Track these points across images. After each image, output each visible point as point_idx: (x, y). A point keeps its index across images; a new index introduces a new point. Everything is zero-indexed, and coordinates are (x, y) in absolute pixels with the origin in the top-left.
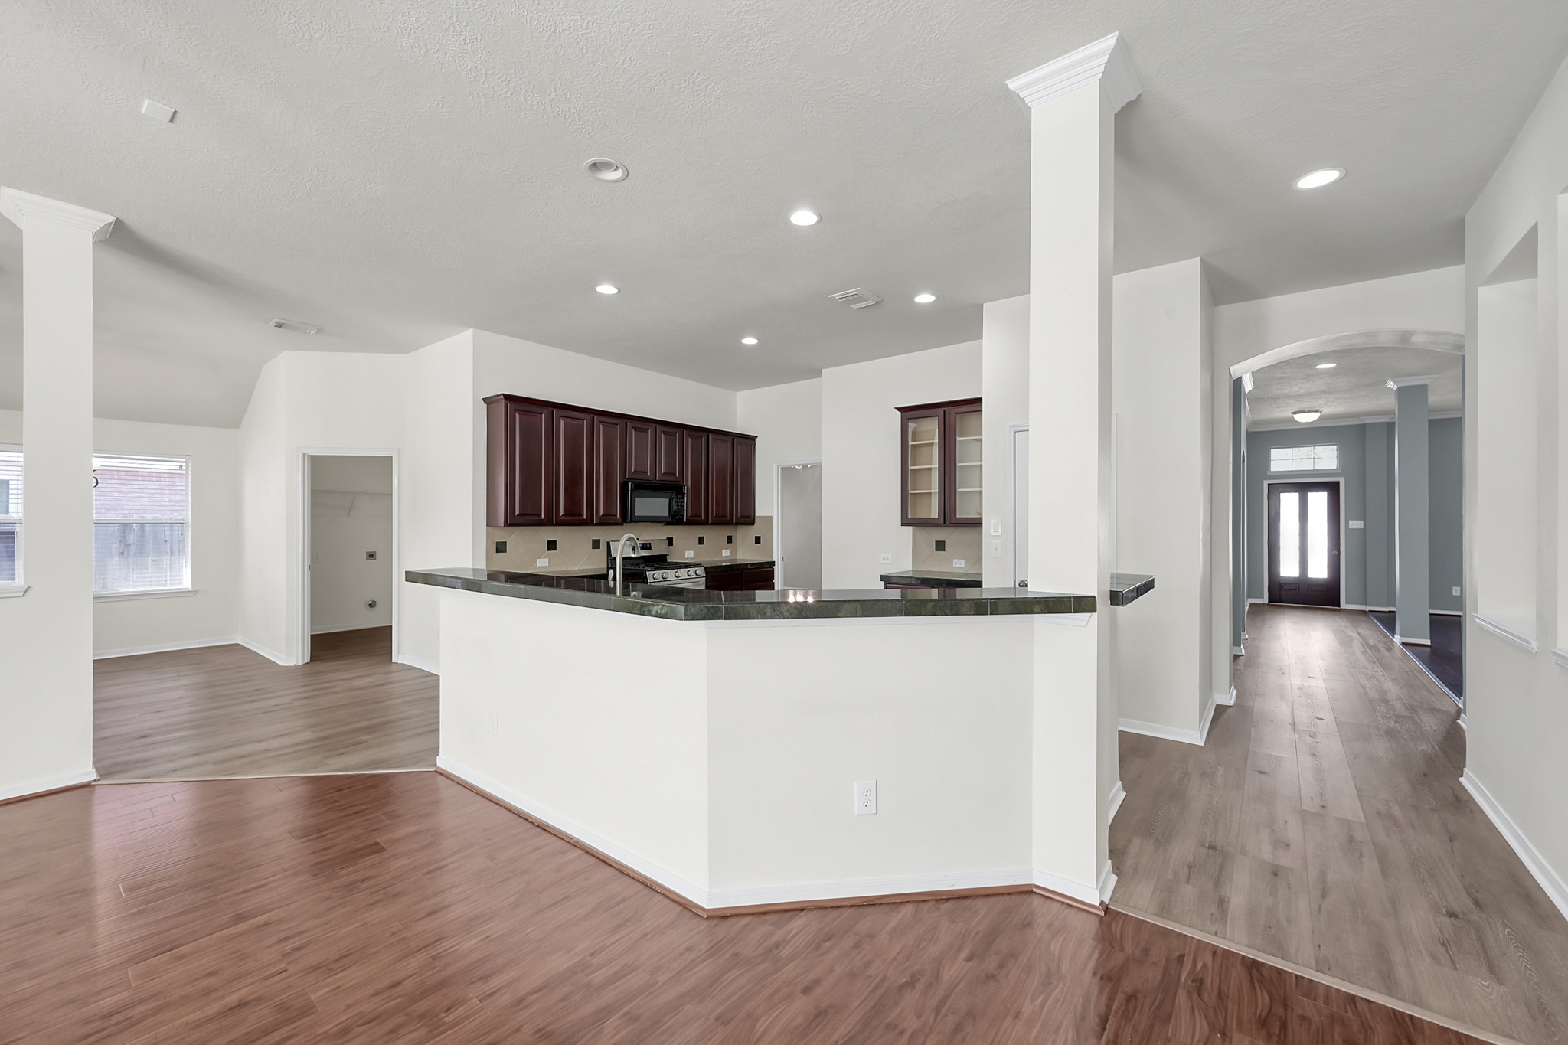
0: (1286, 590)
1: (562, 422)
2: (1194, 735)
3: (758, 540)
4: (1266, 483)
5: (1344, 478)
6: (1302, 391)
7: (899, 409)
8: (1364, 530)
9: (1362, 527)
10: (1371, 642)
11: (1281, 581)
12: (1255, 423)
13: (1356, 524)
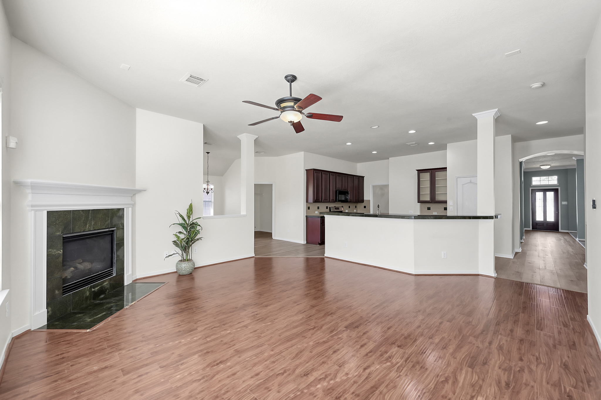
0: (538, 225)
1: (316, 174)
2: (511, 256)
3: (365, 207)
4: (531, 189)
5: (560, 187)
6: (543, 160)
7: (417, 170)
8: (568, 205)
9: (567, 204)
10: (568, 240)
11: (537, 222)
12: (526, 169)
13: (564, 203)
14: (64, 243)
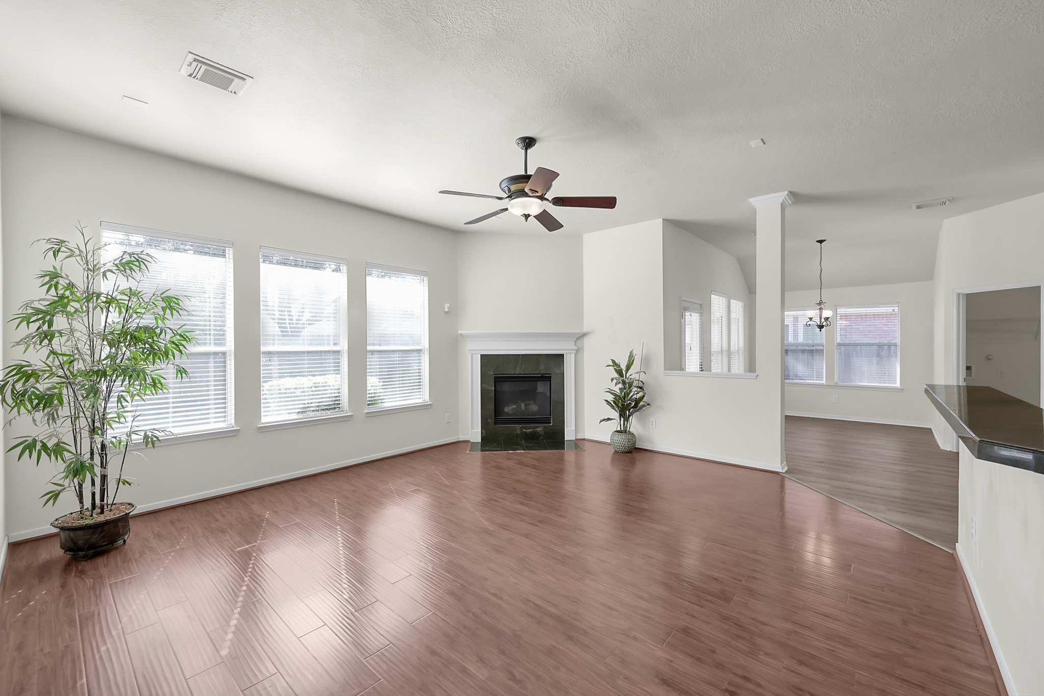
14: (495, 382)
